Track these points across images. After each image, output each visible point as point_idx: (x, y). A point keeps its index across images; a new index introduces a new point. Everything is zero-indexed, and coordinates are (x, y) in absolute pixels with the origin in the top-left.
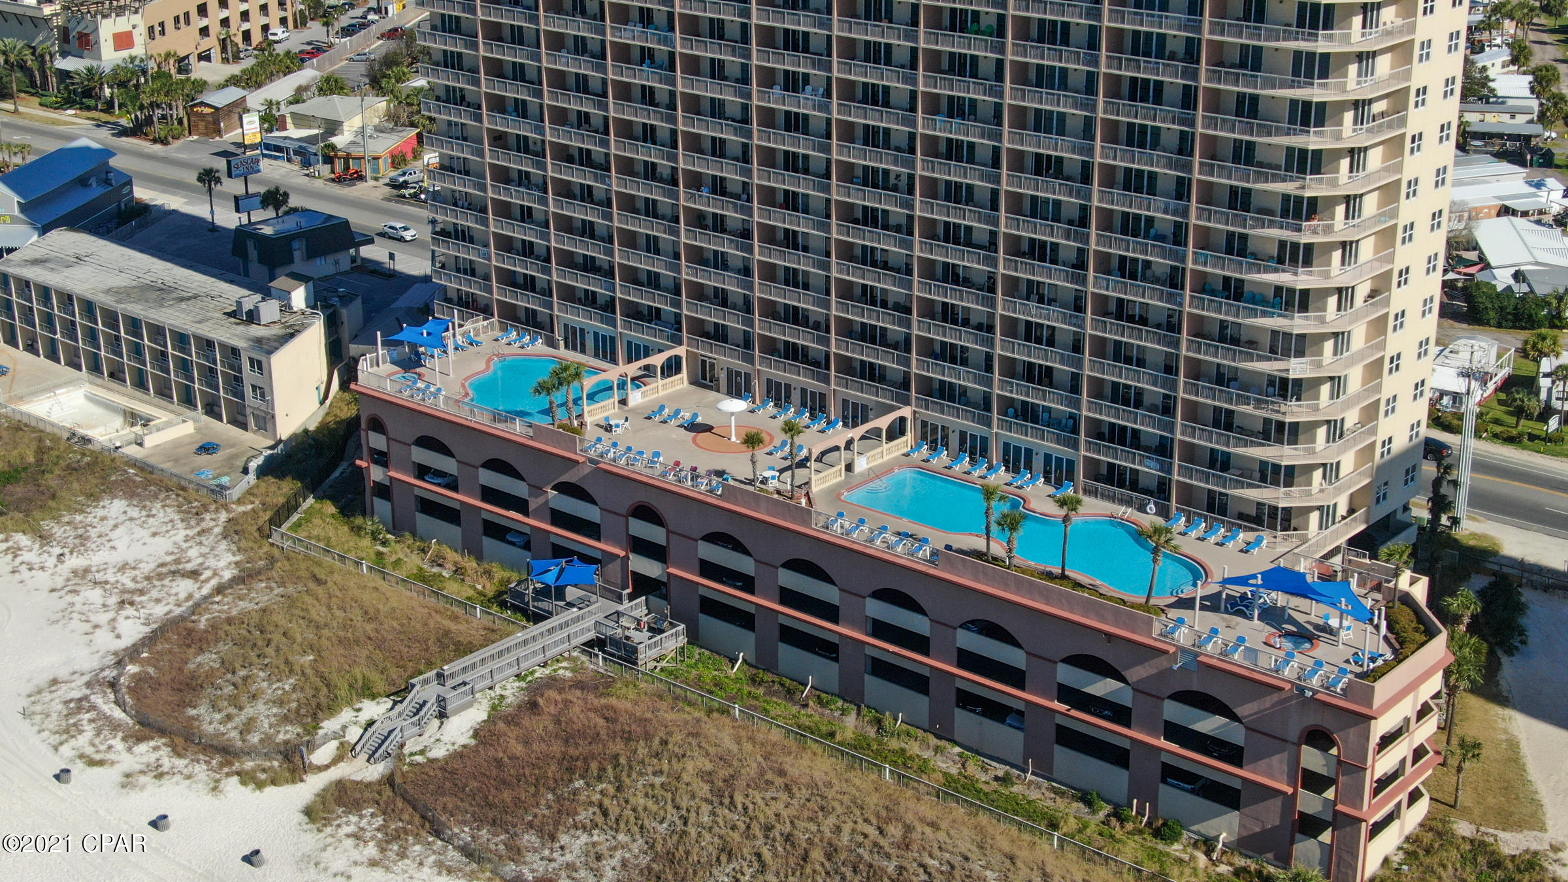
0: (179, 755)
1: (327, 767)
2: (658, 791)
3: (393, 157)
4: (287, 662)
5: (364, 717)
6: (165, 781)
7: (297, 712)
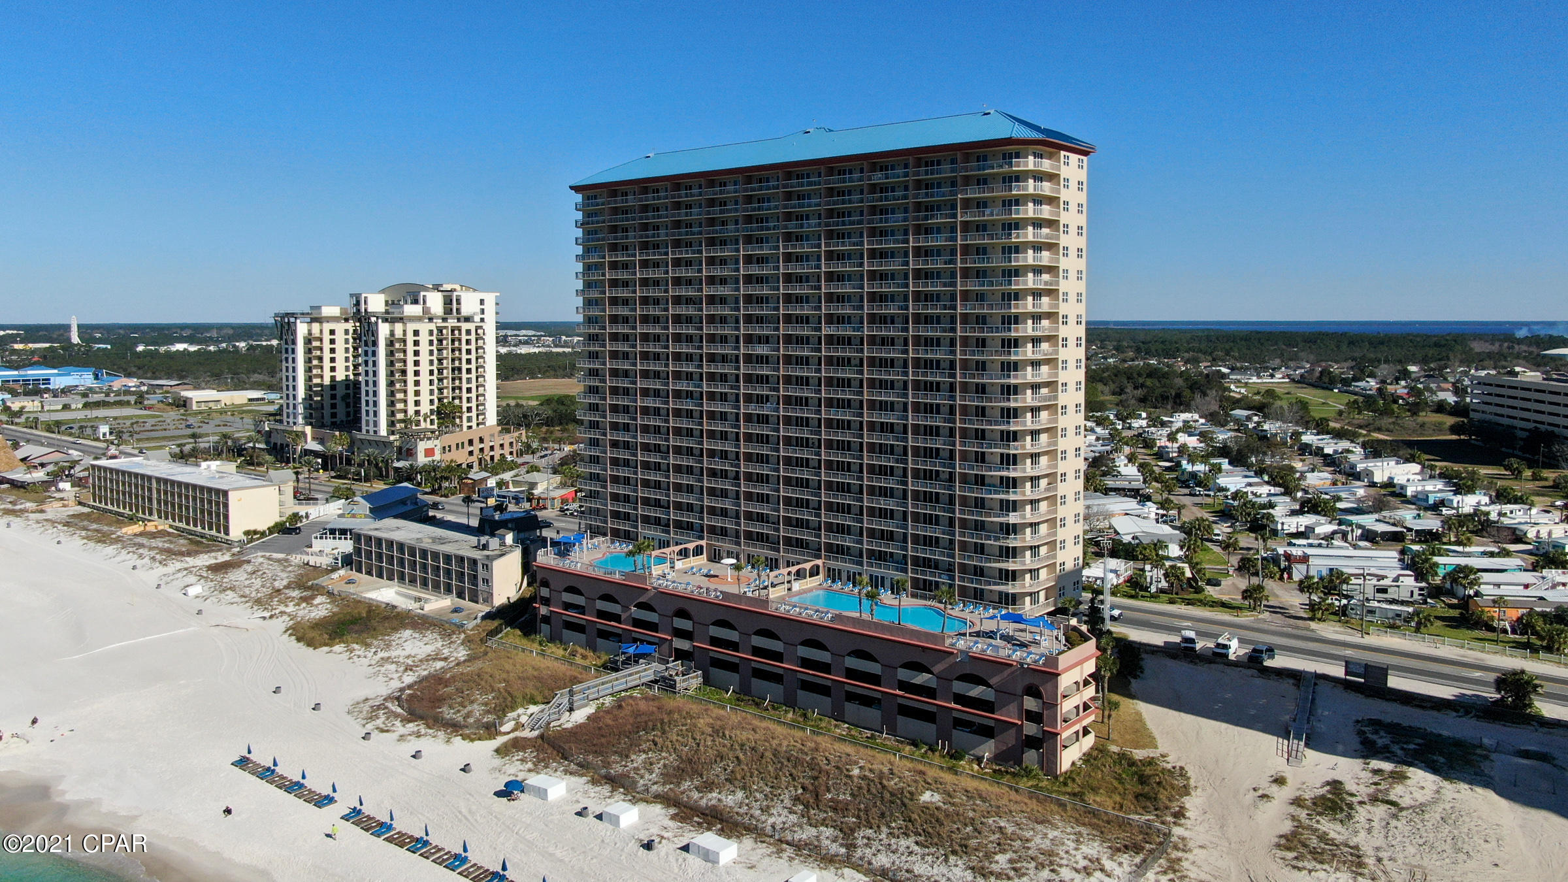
0: (430, 728)
1: (509, 733)
2: (684, 732)
3: (562, 500)
4: (491, 686)
5: (529, 712)
6: (422, 739)
7: (494, 709)
